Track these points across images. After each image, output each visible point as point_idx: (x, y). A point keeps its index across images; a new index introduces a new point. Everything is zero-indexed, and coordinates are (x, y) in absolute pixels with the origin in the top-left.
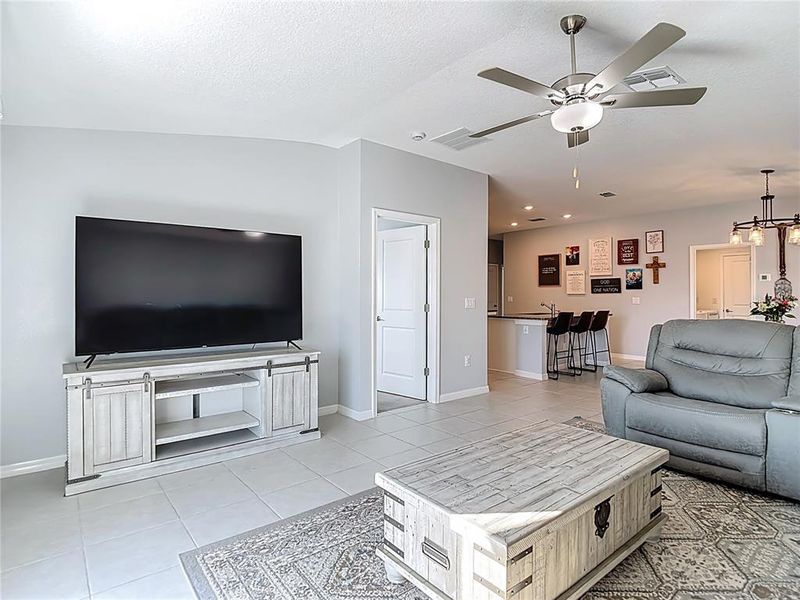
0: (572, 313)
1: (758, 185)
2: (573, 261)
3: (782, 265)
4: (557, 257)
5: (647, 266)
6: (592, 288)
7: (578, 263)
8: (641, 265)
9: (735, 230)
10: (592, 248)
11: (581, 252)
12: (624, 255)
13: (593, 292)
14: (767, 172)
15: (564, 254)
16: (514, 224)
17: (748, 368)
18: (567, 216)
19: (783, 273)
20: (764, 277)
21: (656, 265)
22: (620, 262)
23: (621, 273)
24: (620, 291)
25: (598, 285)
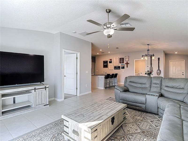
0: (110, 74)
1: (146, 47)
2: (111, 62)
3: (151, 64)
4: (107, 61)
5: (125, 64)
6: (114, 68)
7: (111, 63)
8: (124, 63)
9: (142, 57)
10: (114, 60)
11: (112, 60)
12: (121, 61)
13: (114, 69)
14: (148, 45)
15: (109, 61)
16: (98, 54)
17: (143, 86)
18: (109, 52)
19: (151, 66)
20: (148, 66)
21: (127, 64)
22: (120, 63)
23: (120, 65)
24: (120, 69)
25: (116, 68)
